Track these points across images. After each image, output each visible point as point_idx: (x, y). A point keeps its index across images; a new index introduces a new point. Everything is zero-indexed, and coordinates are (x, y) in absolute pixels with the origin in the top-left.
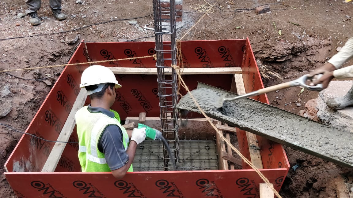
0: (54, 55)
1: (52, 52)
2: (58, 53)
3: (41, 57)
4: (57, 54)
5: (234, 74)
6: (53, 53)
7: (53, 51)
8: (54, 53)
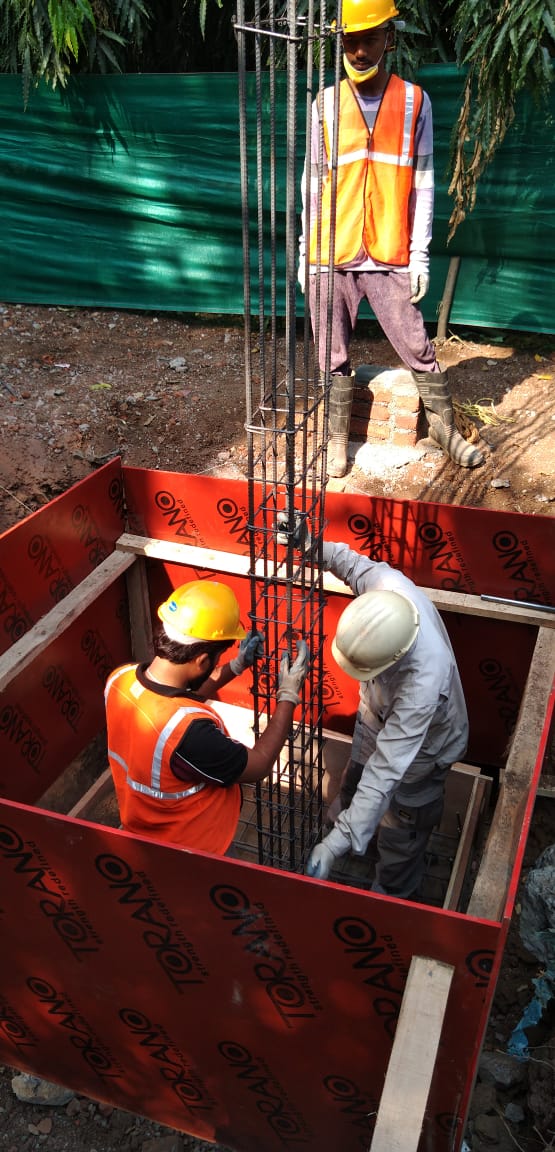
0: (47, 486)
1: (45, 480)
2: (58, 483)
3: (10, 486)
4: (55, 487)
5: (538, 628)
6: (45, 483)
7: (44, 476)
8: (49, 482)
